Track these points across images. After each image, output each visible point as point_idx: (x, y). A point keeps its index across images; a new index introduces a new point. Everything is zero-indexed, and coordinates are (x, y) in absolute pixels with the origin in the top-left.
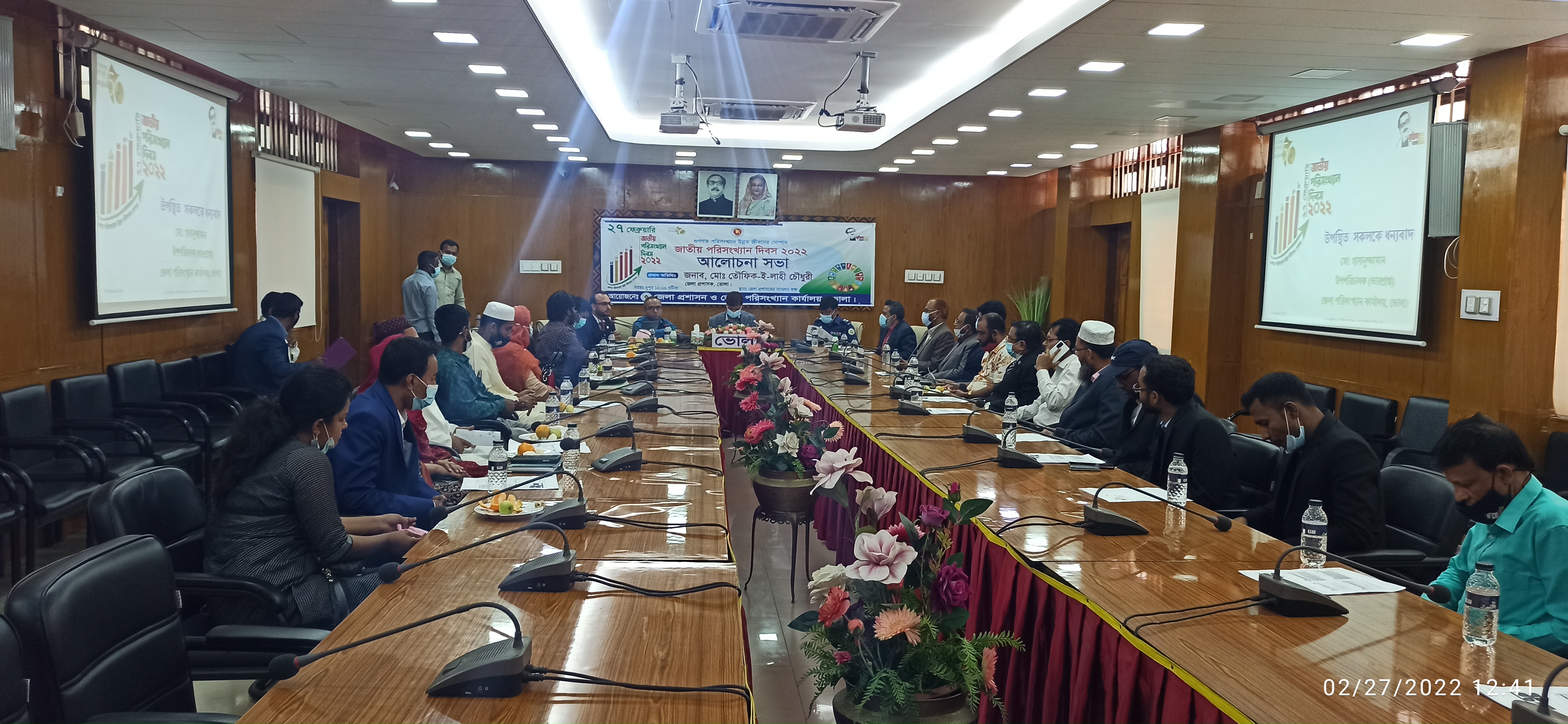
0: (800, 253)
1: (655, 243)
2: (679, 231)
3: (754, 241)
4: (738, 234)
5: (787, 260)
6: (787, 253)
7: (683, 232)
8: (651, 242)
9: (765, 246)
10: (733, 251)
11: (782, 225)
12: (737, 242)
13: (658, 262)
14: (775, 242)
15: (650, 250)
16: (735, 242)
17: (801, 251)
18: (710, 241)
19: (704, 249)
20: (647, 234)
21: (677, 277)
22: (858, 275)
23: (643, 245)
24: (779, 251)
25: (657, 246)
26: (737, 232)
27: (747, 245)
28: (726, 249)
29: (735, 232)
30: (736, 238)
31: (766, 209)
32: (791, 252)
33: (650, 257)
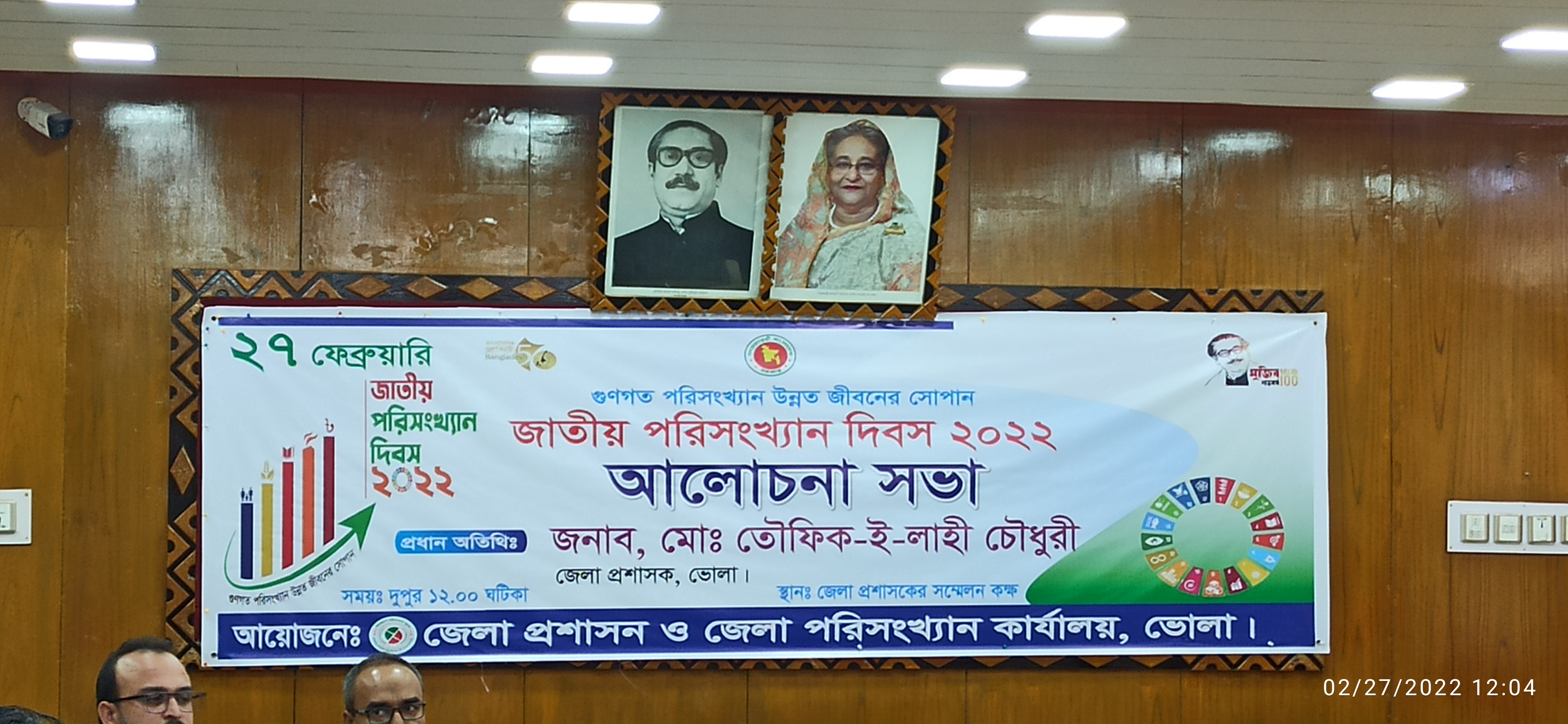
0: (1027, 439)
1: (432, 407)
2: (531, 358)
3: (838, 394)
4: (772, 365)
5: (973, 468)
6: (973, 439)
7: (543, 361)
8: (413, 405)
9: (883, 411)
10: (753, 435)
11: (949, 325)
12: (769, 397)
13: (443, 487)
14: (925, 395)
15: (411, 437)
16: (758, 397)
17: (1031, 429)
18: (658, 396)
19: (635, 431)
20: (396, 373)
21: (522, 547)
22: (1260, 525)
23: (379, 418)
24: (942, 433)
25: (440, 422)
26: (769, 355)
27: (807, 411)
28: (723, 428)
29: (759, 356)
30: (766, 381)
31: (886, 261)
32: (989, 436)
33: (410, 466)
